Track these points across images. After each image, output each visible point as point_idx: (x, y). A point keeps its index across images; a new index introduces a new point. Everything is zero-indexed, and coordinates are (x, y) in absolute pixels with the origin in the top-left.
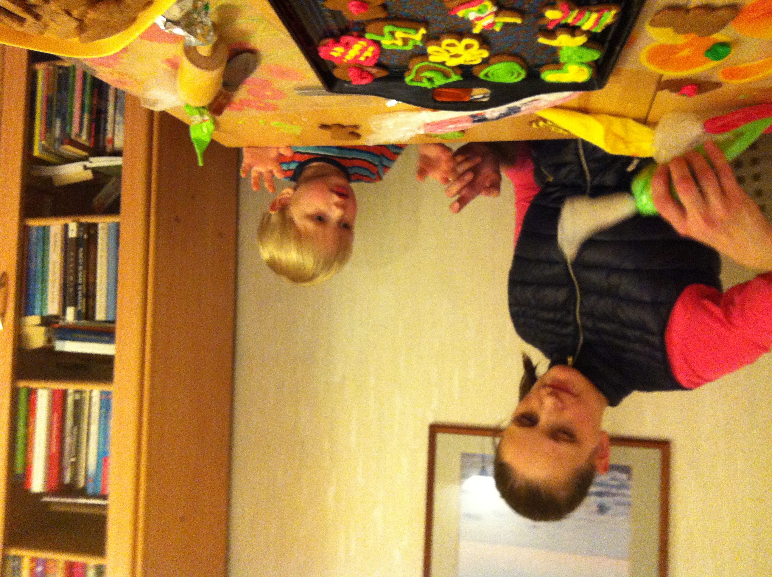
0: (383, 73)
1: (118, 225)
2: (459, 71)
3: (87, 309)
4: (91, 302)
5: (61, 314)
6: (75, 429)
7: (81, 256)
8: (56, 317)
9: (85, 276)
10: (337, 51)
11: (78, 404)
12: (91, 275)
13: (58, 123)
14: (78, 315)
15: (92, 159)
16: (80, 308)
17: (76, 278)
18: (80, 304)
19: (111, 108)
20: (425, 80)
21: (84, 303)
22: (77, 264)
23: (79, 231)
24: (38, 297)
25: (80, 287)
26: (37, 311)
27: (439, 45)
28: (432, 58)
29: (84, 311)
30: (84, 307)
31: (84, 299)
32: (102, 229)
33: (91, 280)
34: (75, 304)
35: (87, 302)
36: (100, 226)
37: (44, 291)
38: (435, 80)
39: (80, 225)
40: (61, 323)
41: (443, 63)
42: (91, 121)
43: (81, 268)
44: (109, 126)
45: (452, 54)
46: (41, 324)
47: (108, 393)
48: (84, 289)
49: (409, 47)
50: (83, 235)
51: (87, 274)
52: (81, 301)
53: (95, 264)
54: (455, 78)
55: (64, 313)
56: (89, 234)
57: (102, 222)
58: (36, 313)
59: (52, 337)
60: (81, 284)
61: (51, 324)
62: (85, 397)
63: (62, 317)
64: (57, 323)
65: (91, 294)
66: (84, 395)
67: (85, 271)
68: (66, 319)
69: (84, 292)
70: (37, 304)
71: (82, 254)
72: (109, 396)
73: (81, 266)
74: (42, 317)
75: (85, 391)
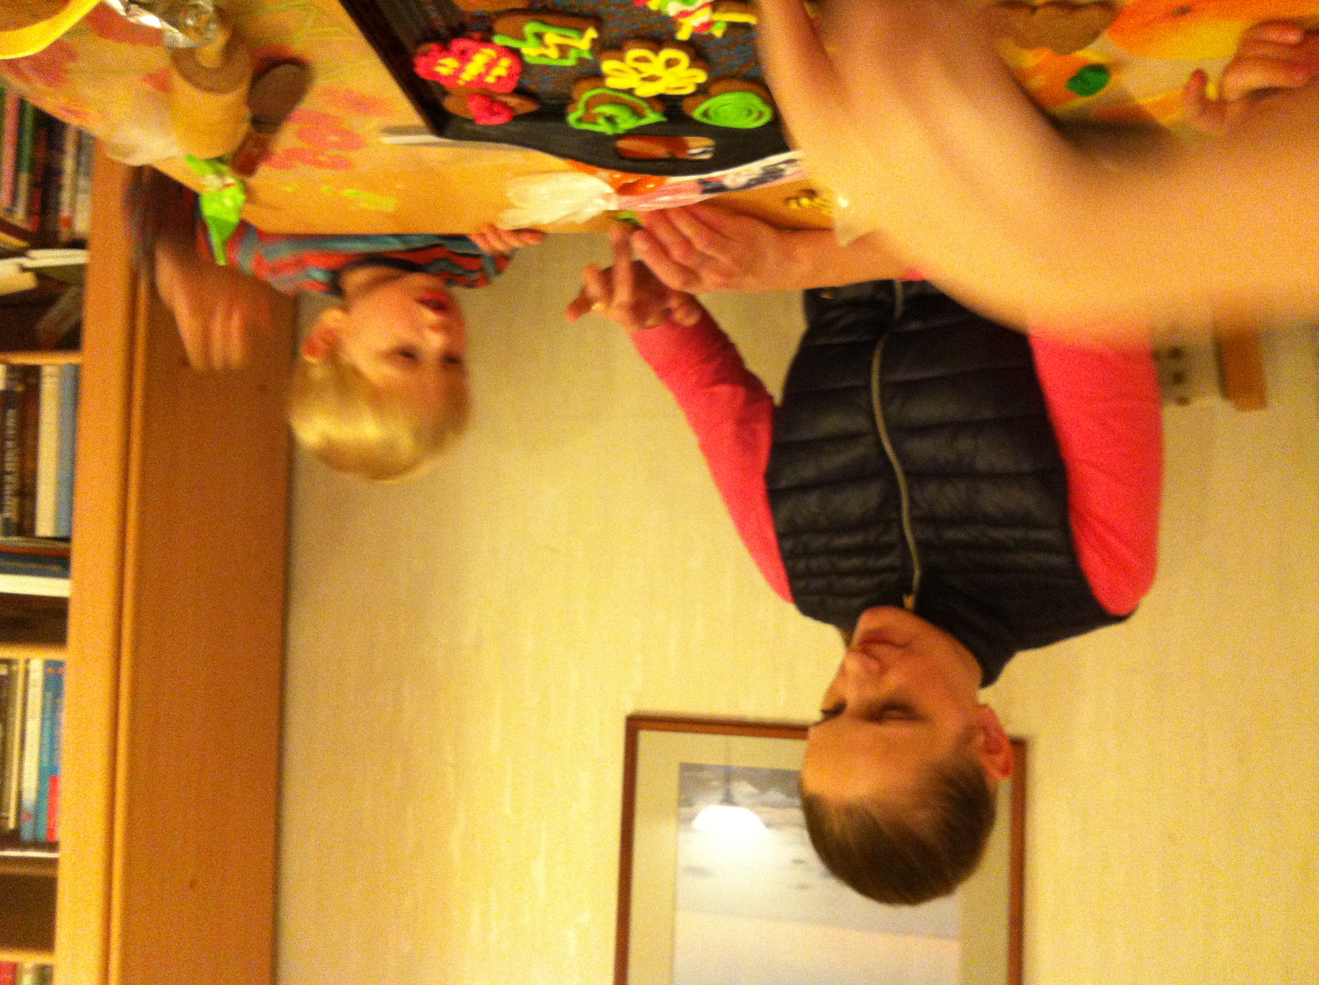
0: (529, 107)
1: (77, 369)
2: (658, 106)
3: (21, 516)
4: (27, 503)
7: (11, 422)
9: (18, 458)
10: (446, 66)
11: (4, 685)
12: (29, 459)
14: (7, 528)
15: (35, 253)
16: (8, 514)
18: (9, 507)
19: (69, 164)
20: (601, 121)
21: (16, 506)
23: (9, 380)
25: (8, 478)
27: (622, 60)
28: (611, 82)
29: (16, 520)
30: (16, 513)
31: (16, 500)
32: (50, 375)
33: (29, 467)
35: (21, 505)
36: (47, 370)
38: (619, 120)
39: (11, 369)
41: (630, 91)
42: (33, 186)
43: (10, 444)
44: (66, 196)
45: (645, 75)
47: (58, 664)
48: (17, 483)
49: (570, 62)
50: (16, 386)
51: (22, 456)
52: (11, 503)
53: (36, 438)
54: (652, 117)
56: (25, 385)
57: (50, 365)
60: (11, 473)
62: (17, 672)
65: (27, 490)
66: (14, 668)
67: (18, 450)
69: (17, 487)
71: (13, 420)
72: (60, 670)
73: (11, 440)
75: (17, 662)
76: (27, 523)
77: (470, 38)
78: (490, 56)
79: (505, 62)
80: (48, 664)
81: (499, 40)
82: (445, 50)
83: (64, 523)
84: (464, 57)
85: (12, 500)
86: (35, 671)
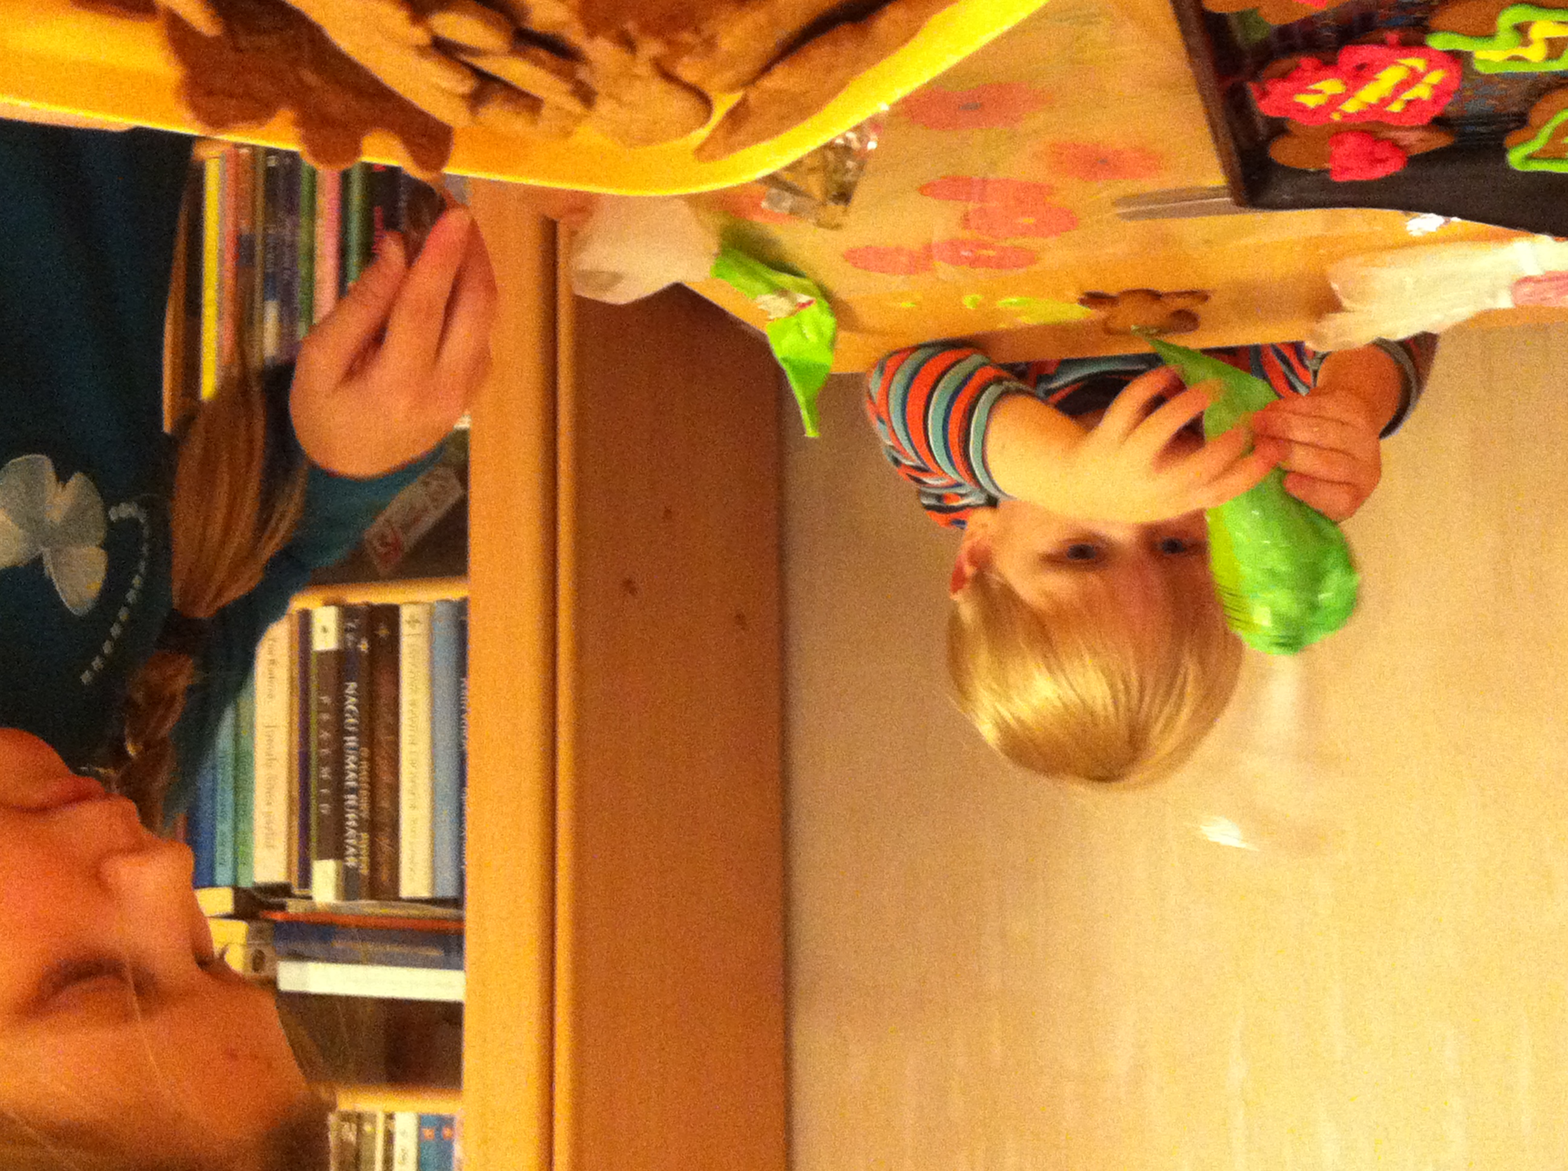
0: (1440, 141)
1: (461, 608)
3: (374, 866)
4: (384, 842)
5: (295, 881)
7: (351, 704)
8: (283, 890)
9: (365, 765)
10: (1319, 92)
12: (383, 766)
13: (271, 313)
14: (349, 884)
16: (351, 862)
17: (339, 773)
18: (352, 850)
21: (364, 846)
22: (341, 731)
23: (343, 631)
24: (224, 827)
25: (351, 799)
26: (223, 874)
29: (364, 871)
30: (365, 859)
31: (365, 836)
32: (413, 622)
33: (386, 778)
34: (338, 852)
35: (373, 843)
36: (406, 614)
37: (242, 811)
39: (347, 613)
40: (294, 907)
43: (351, 741)
46: (237, 915)
47: (443, 1123)
48: (365, 806)
50: (356, 643)
51: (371, 760)
52: (356, 841)
53: (394, 730)
55: (306, 878)
56: (373, 640)
57: (415, 603)
58: (218, 883)
59: (268, 952)
60: (354, 791)
61: (263, 913)
62: (373, 1137)
63: (296, 891)
64: (282, 907)
65: (383, 818)
66: (367, 1128)
67: (365, 752)
68: (310, 898)
69: (365, 815)
70: (224, 853)
71: (354, 700)
72: (447, 1132)
73: (350, 734)
74: (237, 890)
75: (373, 1119)
76: (384, 875)
77: (1382, 43)
78: (1413, 70)
79: (1436, 77)
80: (423, 1121)
81: (1439, 42)
82: (1328, 65)
83: (448, 877)
84: (1361, 75)
85: (358, 838)
86: (403, 1133)
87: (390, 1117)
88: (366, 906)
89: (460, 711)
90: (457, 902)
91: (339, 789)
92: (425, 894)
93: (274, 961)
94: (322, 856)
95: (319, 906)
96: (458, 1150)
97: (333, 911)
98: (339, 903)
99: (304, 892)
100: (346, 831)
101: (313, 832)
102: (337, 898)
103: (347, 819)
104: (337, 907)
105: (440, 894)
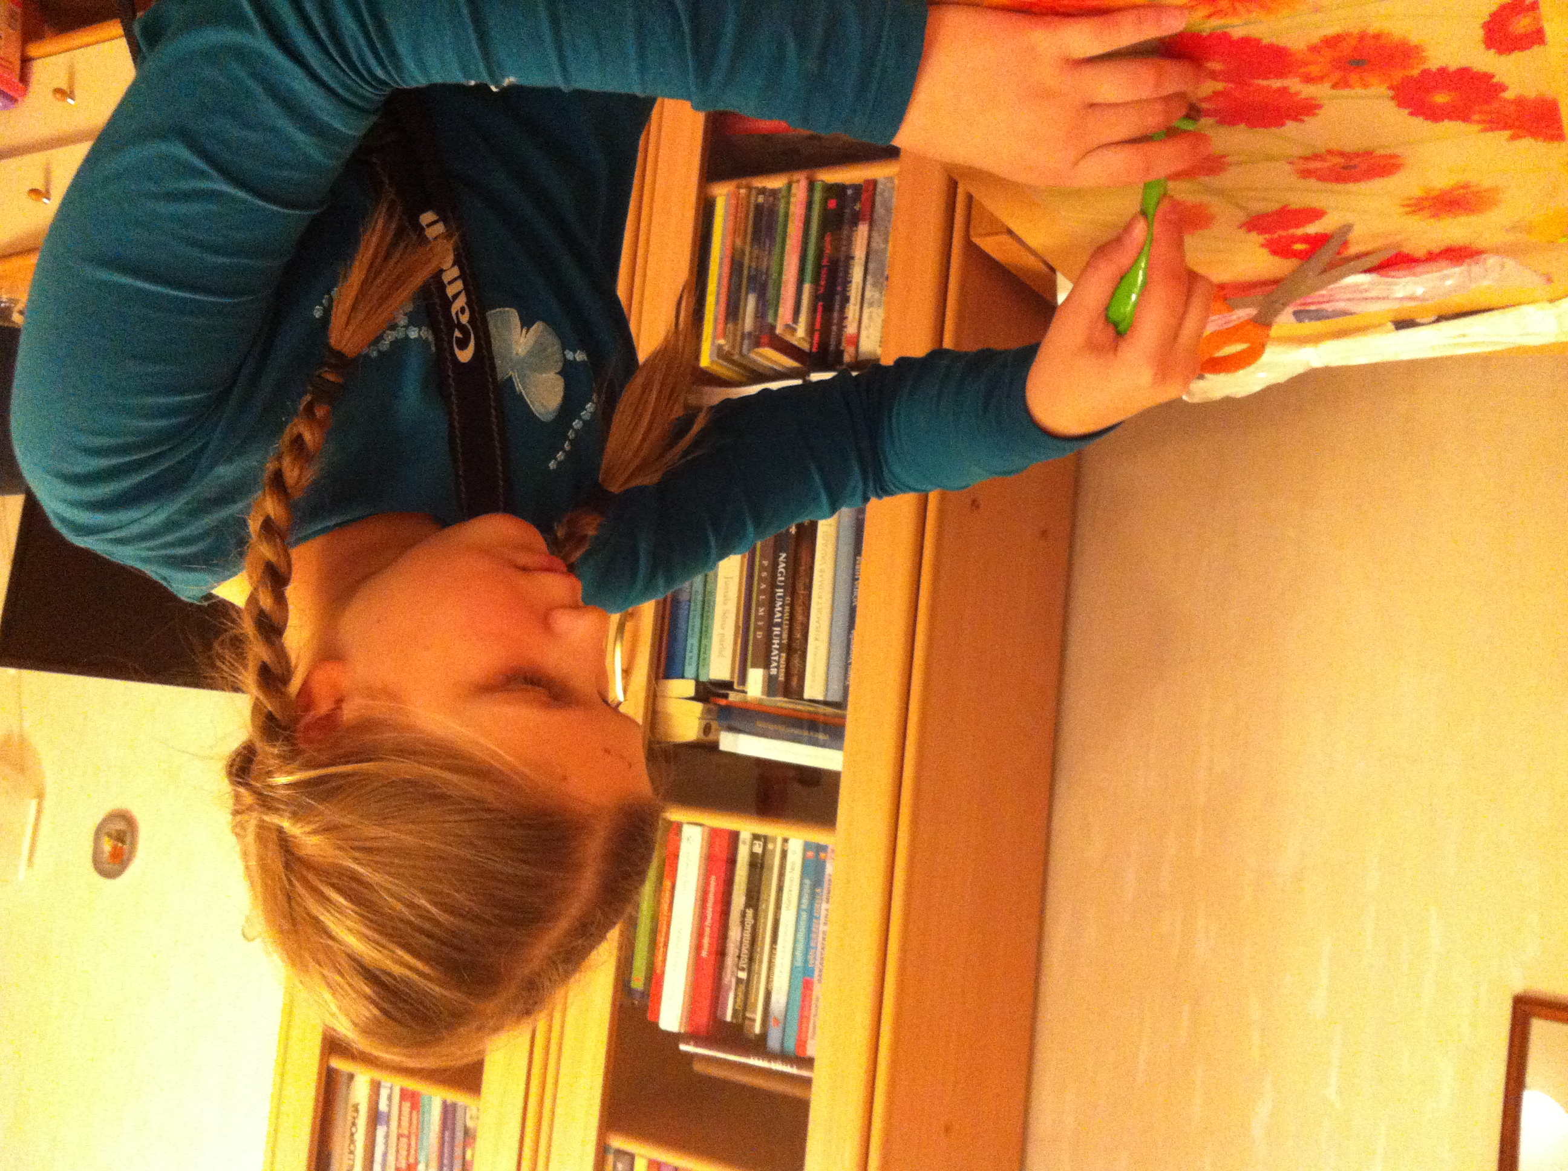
3: (788, 674)
4: (796, 661)
5: (736, 681)
6: (750, 912)
8: (728, 685)
9: (787, 609)
11: (757, 865)
12: (799, 610)
13: (751, 304)
14: (771, 686)
17: (771, 613)
19: (857, 274)
22: (773, 585)
24: (693, 641)
26: (690, 670)
29: (782, 678)
30: (783, 670)
31: (784, 655)
34: (767, 666)
35: (788, 661)
37: (705, 632)
40: (733, 697)
42: (816, 298)
43: (780, 592)
44: (852, 310)
46: (696, 698)
47: (820, 848)
48: (785, 636)
51: (792, 606)
55: (743, 678)
58: (687, 674)
59: (714, 725)
60: (779, 625)
61: (712, 699)
62: (774, 851)
63: (736, 687)
64: (726, 696)
65: (796, 645)
66: (770, 846)
67: (788, 599)
68: (744, 692)
69: (785, 641)
70: (691, 656)
71: (784, 565)
72: (822, 855)
73: (781, 587)
74: (698, 683)
75: (774, 840)
76: (794, 682)
80: (807, 846)
83: (837, 688)
85: (779, 655)
86: (794, 852)
87: (786, 840)
88: (780, 701)
89: (854, 579)
90: (841, 705)
91: (770, 624)
92: (820, 698)
93: (718, 731)
94: (755, 665)
95: (749, 699)
96: (829, 869)
97: (760, 703)
98: (764, 697)
99: (741, 688)
100: (772, 652)
101: (750, 648)
102: (763, 693)
103: (774, 644)
104: (763, 700)
105: (830, 699)
